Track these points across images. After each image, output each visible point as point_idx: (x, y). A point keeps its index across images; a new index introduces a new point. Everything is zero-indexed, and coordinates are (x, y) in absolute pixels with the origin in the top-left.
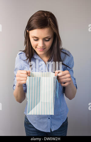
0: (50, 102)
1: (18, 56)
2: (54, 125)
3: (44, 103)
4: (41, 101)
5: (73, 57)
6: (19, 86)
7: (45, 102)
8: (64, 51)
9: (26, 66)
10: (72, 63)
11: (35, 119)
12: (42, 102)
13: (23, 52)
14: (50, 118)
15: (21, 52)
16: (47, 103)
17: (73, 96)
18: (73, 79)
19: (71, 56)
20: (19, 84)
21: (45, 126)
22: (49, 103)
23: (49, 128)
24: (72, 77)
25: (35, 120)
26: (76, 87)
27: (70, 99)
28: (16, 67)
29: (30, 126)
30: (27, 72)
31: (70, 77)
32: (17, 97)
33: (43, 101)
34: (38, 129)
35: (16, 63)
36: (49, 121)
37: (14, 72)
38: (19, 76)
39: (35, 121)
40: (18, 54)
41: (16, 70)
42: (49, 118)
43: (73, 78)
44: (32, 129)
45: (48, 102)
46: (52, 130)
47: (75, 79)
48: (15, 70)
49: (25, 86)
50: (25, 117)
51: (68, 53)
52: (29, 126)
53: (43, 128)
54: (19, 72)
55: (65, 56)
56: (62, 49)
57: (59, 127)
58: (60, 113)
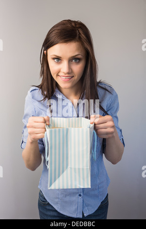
0: (85, 168)
1: (29, 94)
2: (88, 205)
3: (75, 169)
4: (69, 167)
5: (117, 95)
6: (32, 143)
7: (77, 167)
8: (103, 86)
9: (42, 110)
10: (116, 104)
11: (57, 196)
12: (71, 168)
13: (37, 88)
14: (82, 194)
15: (34, 88)
16: (79, 169)
17: (119, 159)
18: (118, 131)
19: (114, 94)
20: (34, 139)
21: (74, 208)
22: (83, 169)
23: (80, 210)
24: (117, 127)
25: (56, 198)
26: (123, 143)
27: (114, 163)
28: (25, 112)
29: (48, 207)
30: (44, 119)
31: (113, 127)
32: (28, 161)
33: (73, 167)
34: (62, 212)
35: (25, 106)
36: (80, 199)
37: (23, 120)
38: (32, 127)
39: (57, 200)
40: (29, 92)
41: (26, 116)
42: (80, 195)
43: (119, 128)
44: (51, 213)
45: (81, 167)
46: (85, 215)
47: (121, 131)
48: (25, 118)
49: (40, 143)
50: (40, 194)
51: (109, 89)
52: (46, 209)
53: (71, 211)
54: (31, 121)
55: (105, 94)
56: (100, 82)
57: (96, 209)
58: (97, 187)
